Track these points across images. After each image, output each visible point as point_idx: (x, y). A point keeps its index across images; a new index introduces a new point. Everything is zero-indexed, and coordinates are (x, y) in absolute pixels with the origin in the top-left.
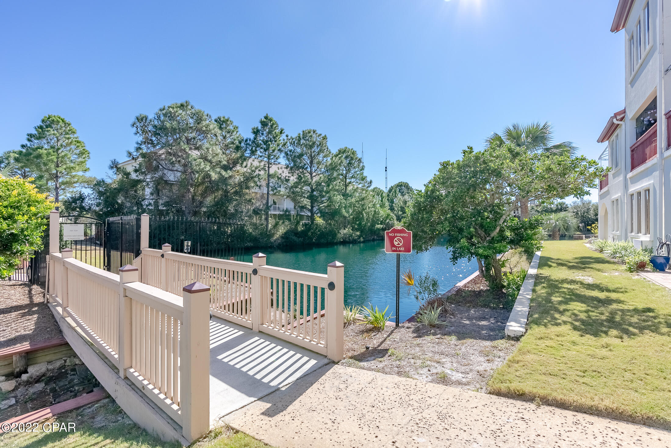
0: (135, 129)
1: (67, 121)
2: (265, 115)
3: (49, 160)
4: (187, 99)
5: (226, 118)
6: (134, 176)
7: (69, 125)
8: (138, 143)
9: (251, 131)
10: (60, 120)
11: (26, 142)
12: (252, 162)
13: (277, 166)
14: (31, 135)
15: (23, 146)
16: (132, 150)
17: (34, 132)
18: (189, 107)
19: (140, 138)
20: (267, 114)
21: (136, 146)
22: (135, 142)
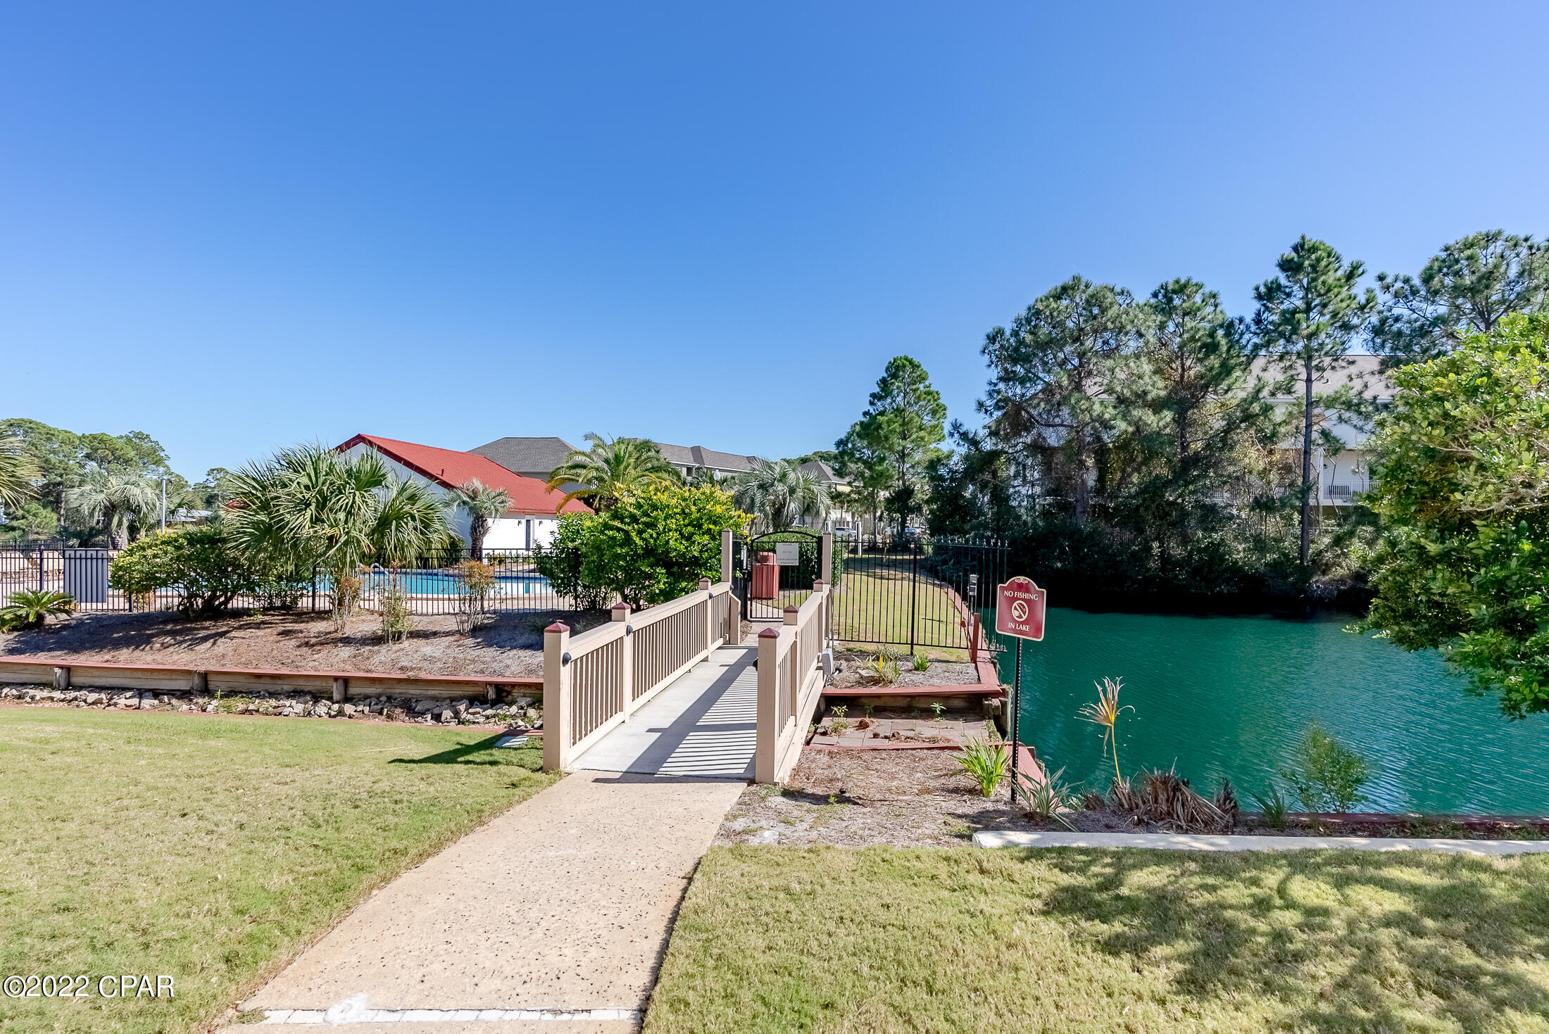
0: (987, 357)
1: (916, 360)
2: (1297, 240)
3: (891, 431)
4: (1075, 273)
5: (1183, 281)
6: (988, 445)
7: (918, 367)
8: (990, 383)
9: (1253, 293)
10: (907, 363)
11: (868, 407)
12: (1261, 374)
13: (1346, 372)
14: (874, 396)
15: (865, 414)
16: (984, 398)
17: (877, 390)
18: (1082, 287)
19: (994, 374)
20: (1303, 238)
21: (988, 388)
22: (986, 381)
